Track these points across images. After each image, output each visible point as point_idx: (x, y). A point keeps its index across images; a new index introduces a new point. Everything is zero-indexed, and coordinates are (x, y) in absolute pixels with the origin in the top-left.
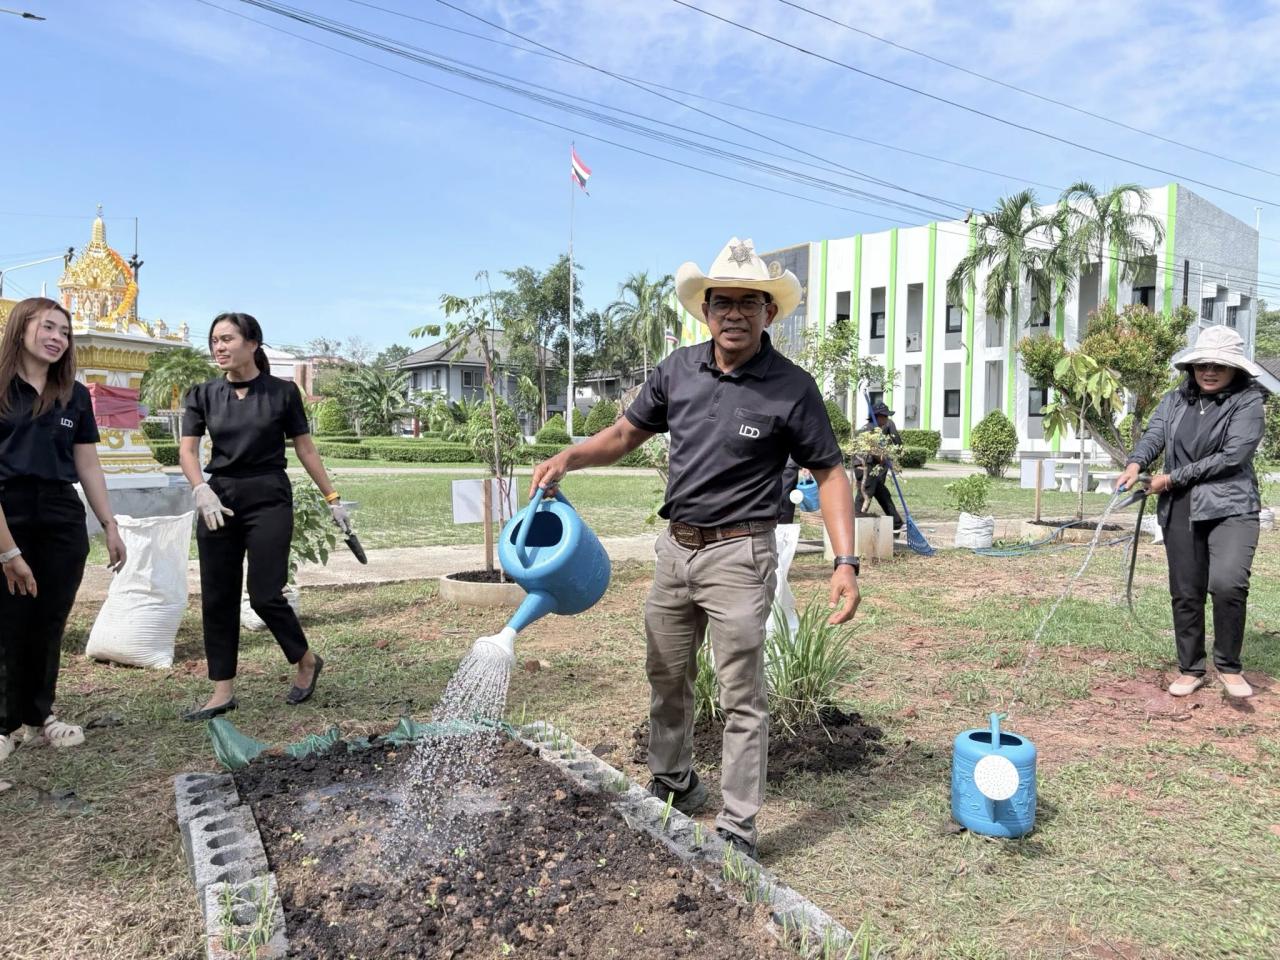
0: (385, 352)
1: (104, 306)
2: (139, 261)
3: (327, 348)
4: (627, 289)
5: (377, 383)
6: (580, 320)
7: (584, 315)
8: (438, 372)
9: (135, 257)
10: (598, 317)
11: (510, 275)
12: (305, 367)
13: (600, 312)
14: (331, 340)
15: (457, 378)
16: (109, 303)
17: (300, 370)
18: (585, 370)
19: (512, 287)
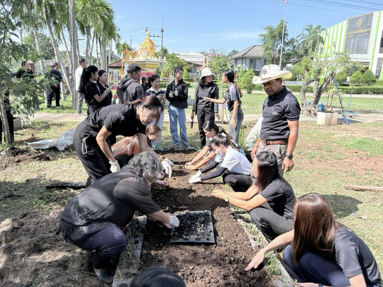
0: (230, 52)
1: (148, 53)
2: (163, 30)
3: (214, 51)
4: (305, 30)
5: (224, 64)
6: (288, 41)
7: (289, 40)
8: (243, 59)
9: (162, 29)
10: (294, 40)
11: (265, 29)
12: (206, 58)
13: (295, 38)
14: (215, 49)
15: (248, 61)
16: (149, 52)
17: (205, 59)
18: (288, 58)
19: (266, 32)
